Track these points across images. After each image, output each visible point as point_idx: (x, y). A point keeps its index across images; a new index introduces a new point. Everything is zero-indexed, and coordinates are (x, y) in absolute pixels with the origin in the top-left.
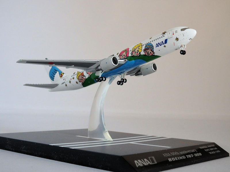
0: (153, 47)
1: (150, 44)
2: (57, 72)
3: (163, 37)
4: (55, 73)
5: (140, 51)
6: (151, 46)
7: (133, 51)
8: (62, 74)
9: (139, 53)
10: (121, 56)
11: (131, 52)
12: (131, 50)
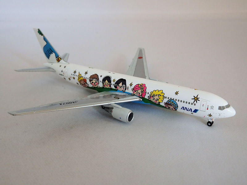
0: (178, 107)
1: (174, 102)
2: (53, 53)
3: (193, 104)
4: (51, 53)
5: (160, 101)
6: (176, 105)
7: (151, 95)
8: (60, 59)
9: (158, 102)
10: (136, 92)
11: (148, 95)
12: (149, 94)
